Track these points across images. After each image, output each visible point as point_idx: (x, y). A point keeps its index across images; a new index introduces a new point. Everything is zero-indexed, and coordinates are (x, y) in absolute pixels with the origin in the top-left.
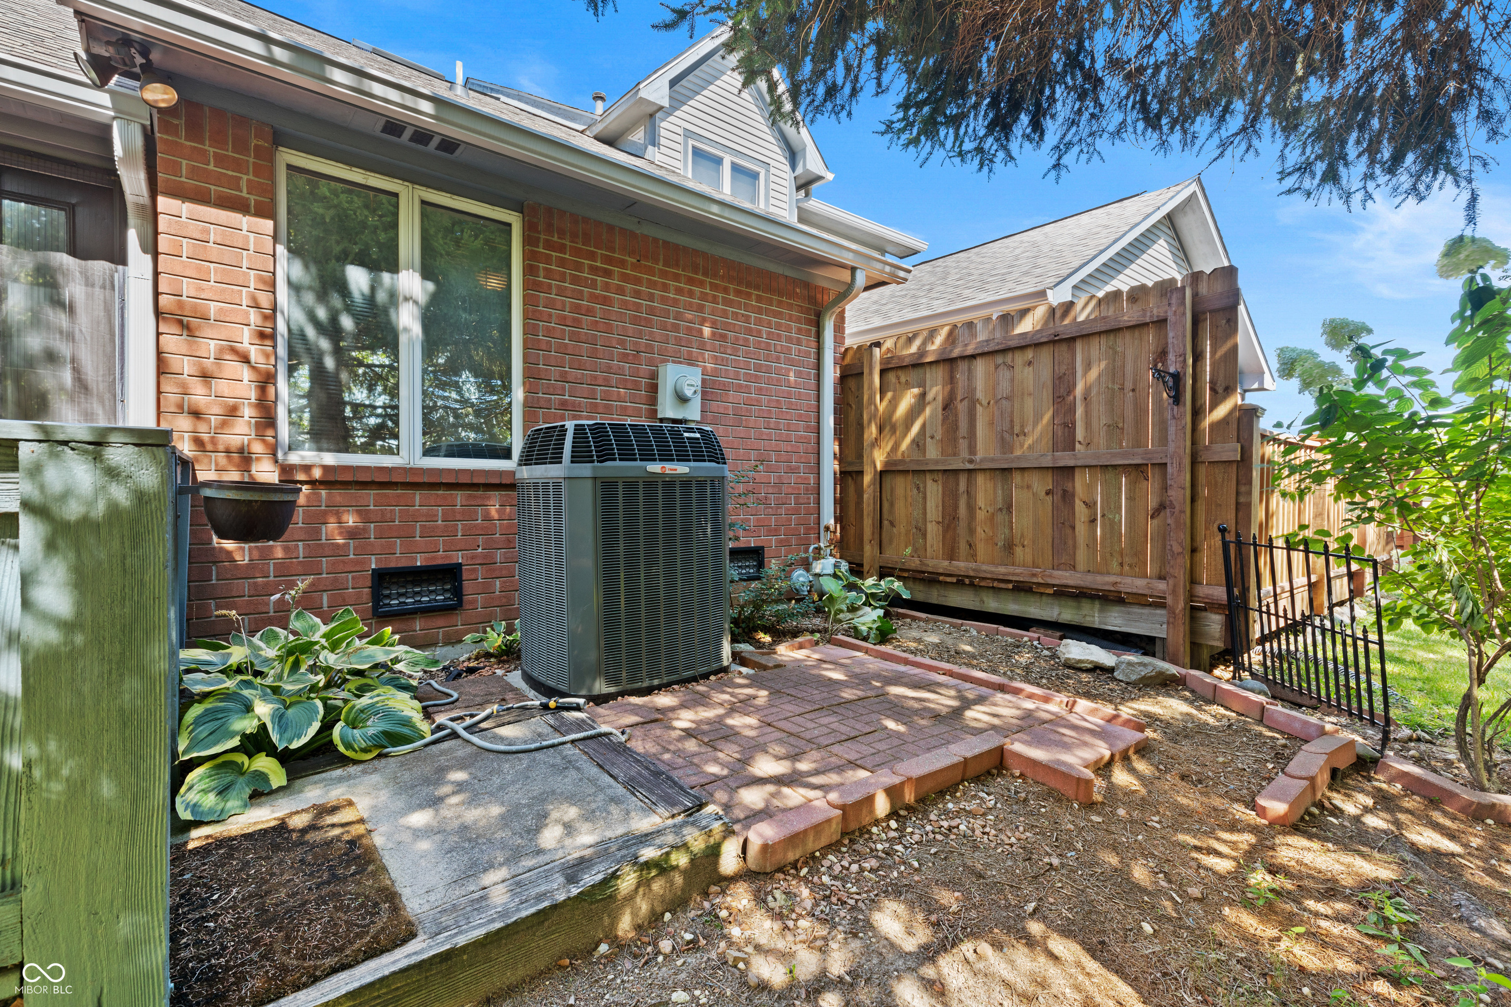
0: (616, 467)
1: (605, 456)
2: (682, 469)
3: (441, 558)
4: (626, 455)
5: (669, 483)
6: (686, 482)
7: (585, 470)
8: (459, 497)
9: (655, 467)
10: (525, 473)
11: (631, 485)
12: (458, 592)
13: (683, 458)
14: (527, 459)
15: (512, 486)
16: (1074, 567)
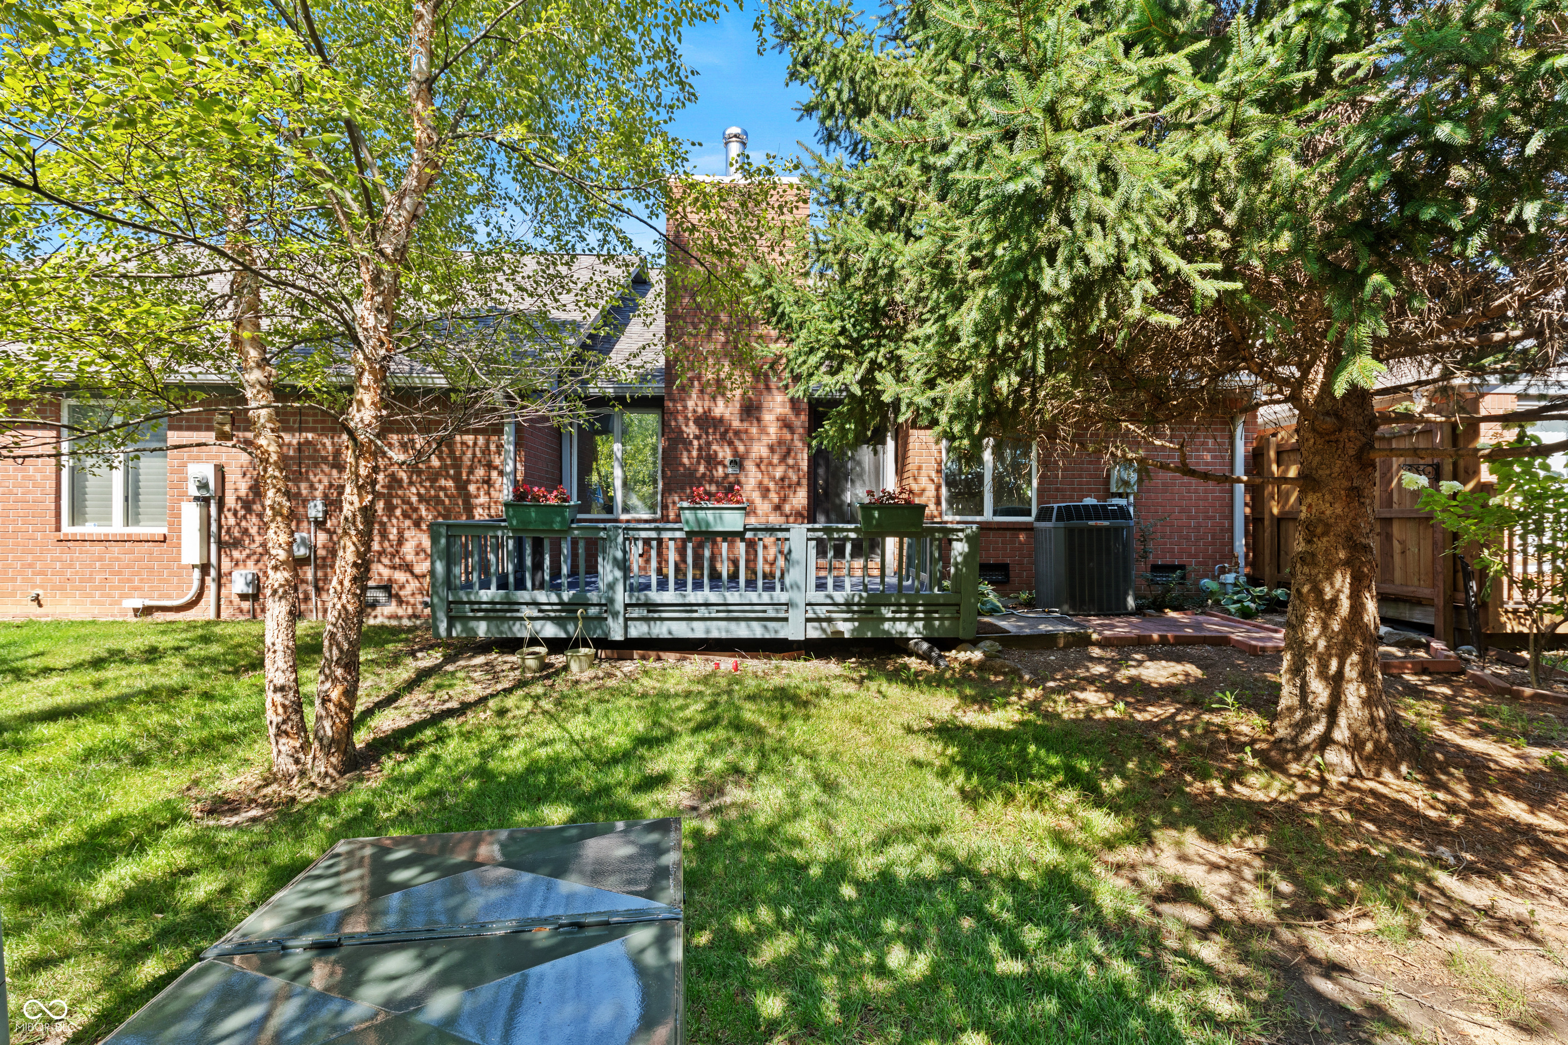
0: (1075, 523)
1: (1070, 518)
2: (1106, 523)
3: (1000, 560)
4: (1080, 518)
5: (1099, 529)
6: (1107, 529)
7: (1061, 524)
8: (1008, 534)
9: (1091, 523)
10: (1038, 525)
11: (1081, 530)
12: (1007, 576)
13: (1106, 519)
14: (1038, 519)
15: (1032, 529)
16: (1393, 582)
